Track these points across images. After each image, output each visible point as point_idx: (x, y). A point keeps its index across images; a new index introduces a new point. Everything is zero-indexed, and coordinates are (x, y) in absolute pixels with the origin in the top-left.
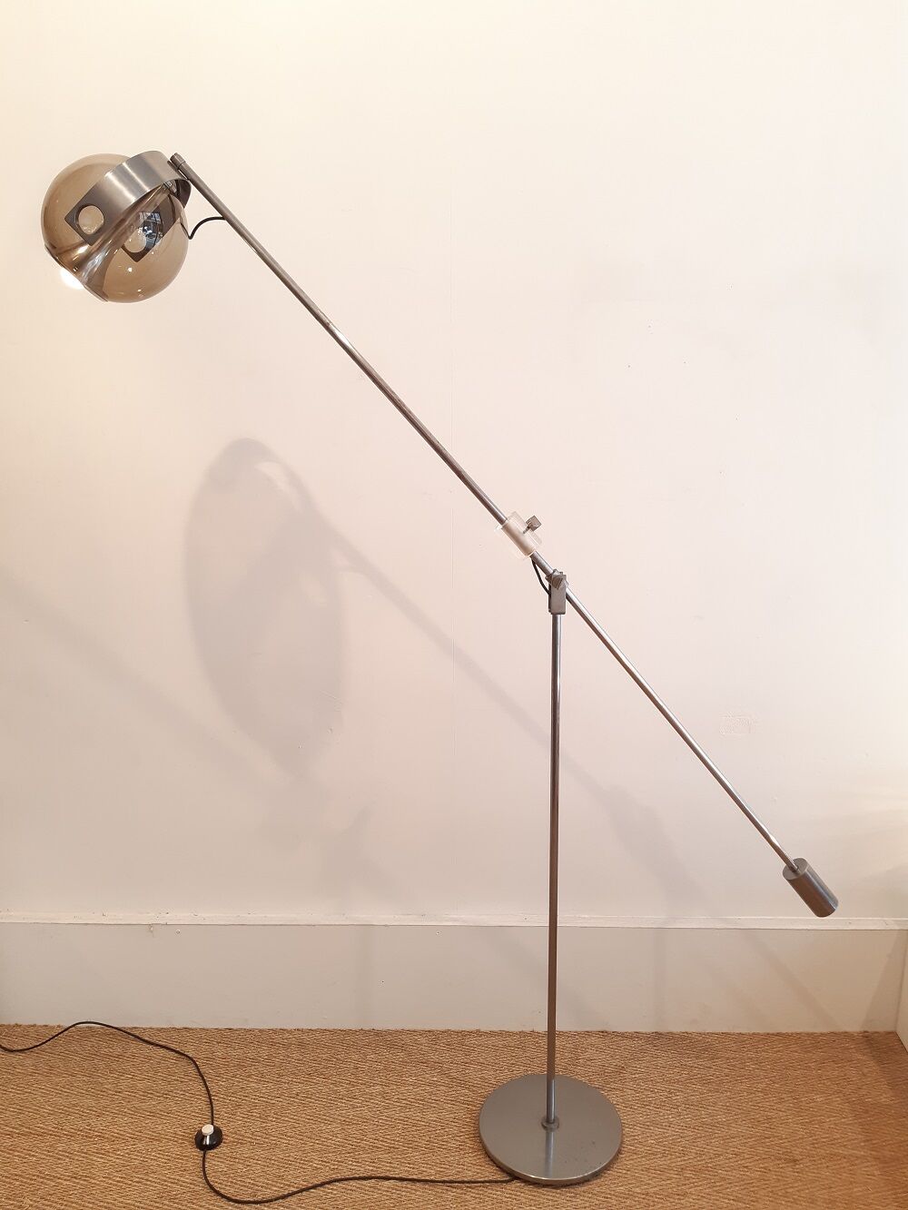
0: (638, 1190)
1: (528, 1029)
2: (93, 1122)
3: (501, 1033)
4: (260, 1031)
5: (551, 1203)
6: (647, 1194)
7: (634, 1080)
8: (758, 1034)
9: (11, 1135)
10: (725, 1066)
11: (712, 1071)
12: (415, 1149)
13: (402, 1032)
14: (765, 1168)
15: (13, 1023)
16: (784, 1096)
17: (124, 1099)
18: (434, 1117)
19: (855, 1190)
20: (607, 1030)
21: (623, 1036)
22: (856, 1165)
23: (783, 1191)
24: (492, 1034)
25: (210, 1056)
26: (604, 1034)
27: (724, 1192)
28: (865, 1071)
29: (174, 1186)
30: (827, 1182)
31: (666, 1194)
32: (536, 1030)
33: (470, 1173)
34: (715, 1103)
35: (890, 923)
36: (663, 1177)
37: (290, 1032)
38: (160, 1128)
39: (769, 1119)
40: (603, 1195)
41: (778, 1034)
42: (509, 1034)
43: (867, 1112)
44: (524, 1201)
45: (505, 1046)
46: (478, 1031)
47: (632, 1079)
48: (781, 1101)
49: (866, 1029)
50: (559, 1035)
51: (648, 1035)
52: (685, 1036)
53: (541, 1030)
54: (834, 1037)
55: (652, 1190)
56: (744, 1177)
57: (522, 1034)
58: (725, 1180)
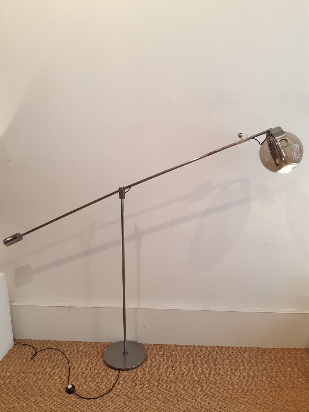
1: (192, 345)
2: (50, 370)
3: (183, 346)
4: (104, 343)
5: (200, 399)
6: (232, 397)
7: (228, 362)
8: (270, 348)
9: (24, 373)
10: (258, 358)
11: (254, 360)
12: (155, 381)
13: (151, 344)
14: (271, 390)
15: (24, 339)
18: (161, 371)
19: (302, 398)
20: (219, 346)
21: (224, 348)
22: (302, 390)
23: (277, 398)
24: (180, 346)
26: (218, 347)
27: (257, 397)
28: (306, 361)
30: (292, 395)
33: (173, 389)
34: (255, 370)
36: (237, 392)
39: (273, 375)
41: (276, 349)
42: (186, 346)
44: (191, 398)
45: (185, 350)
46: (176, 345)
48: (277, 369)
49: (306, 348)
50: (203, 347)
51: (232, 348)
52: (245, 348)
53: (197, 345)
54: (295, 350)
55: (233, 396)
56: (264, 393)
57: (190, 346)
58: (258, 393)
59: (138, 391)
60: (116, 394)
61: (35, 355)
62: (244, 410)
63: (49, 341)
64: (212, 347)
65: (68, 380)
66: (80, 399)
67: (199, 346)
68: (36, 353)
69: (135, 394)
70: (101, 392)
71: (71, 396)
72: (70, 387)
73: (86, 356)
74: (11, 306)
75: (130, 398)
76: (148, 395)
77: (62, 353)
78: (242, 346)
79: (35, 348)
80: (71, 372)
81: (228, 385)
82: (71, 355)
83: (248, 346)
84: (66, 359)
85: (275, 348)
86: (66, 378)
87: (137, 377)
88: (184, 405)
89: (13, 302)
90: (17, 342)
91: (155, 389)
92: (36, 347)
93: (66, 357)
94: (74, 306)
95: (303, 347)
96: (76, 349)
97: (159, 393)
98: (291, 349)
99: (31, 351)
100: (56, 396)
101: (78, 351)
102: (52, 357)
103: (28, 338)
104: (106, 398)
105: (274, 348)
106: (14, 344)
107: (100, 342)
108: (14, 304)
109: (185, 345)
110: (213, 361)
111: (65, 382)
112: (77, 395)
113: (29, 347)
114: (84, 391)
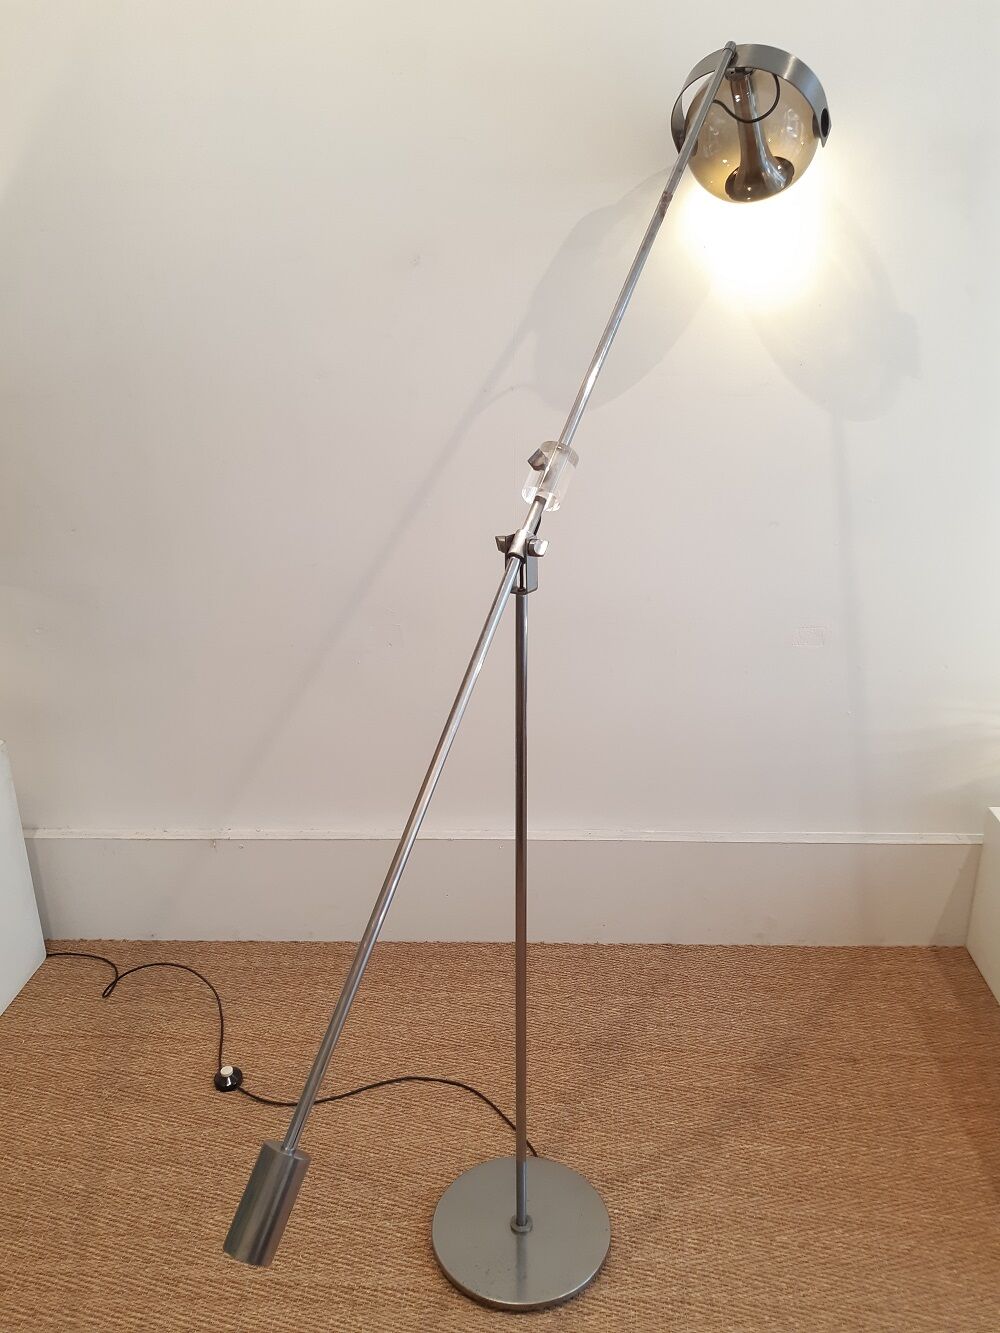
1: (591, 942)
2: (164, 1025)
3: (565, 946)
4: (325, 944)
5: (612, 1095)
6: (707, 1088)
8: (824, 947)
13: (467, 944)
14: (825, 1066)
15: (77, 939)
20: (672, 943)
21: (688, 948)
22: (915, 1064)
23: (842, 1086)
24: (556, 946)
25: (277, 966)
26: (668, 947)
28: (932, 982)
30: (885, 1079)
31: (726, 1088)
32: (600, 942)
34: (778, 1009)
35: (964, 838)
36: (724, 1074)
41: (843, 948)
42: (574, 946)
43: (931, 1018)
44: (587, 1092)
45: (569, 957)
47: (695, 987)
48: (844, 1007)
49: (933, 944)
50: (623, 947)
51: (713, 948)
52: (750, 949)
53: (605, 942)
54: (901, 951)
56: (804, 1074)
57: (586, 946)
58: (784, 1076)
61: (113, 984)
62: (742, 1121)
63: (156, 942)
64: (652, 946)
65: (220, 1053)
66: (256, 1105)
67: (611, 946)
68: (118, 979)
71: (231, 1099)
72: (227, 1071)
73: (271, 982)
74: (29, 842)
77: (199, 976)
78: (742, 943)
79: (113, 965)
80: (228, 1030)
81: (696, 1055)
82: (224, 981)
83: (757, 942)
84: (210, 992)
85: (841, 946)
86: (213, 1046)
88: (567, 1114)
89: (35, 829)
90: (54, 950)
92: (115, 962)
93: (211, 987)
94: (227, 837)
95: (923, 942)
96: (242, 963)
98: (889, 948)
99: (102, 975)
100: (184, 1099)
101: (244, 969)
102: (168, 988)
103: (91, 936)
105: (836, 945)
106: (48, 956)
107: (313, 940)
108: (39, 834)
109: (571, 942)
110: (653, 988)
111: (211, 1058)
112: (247, 1093)
113: (94, 962)
114: (269, 1082)
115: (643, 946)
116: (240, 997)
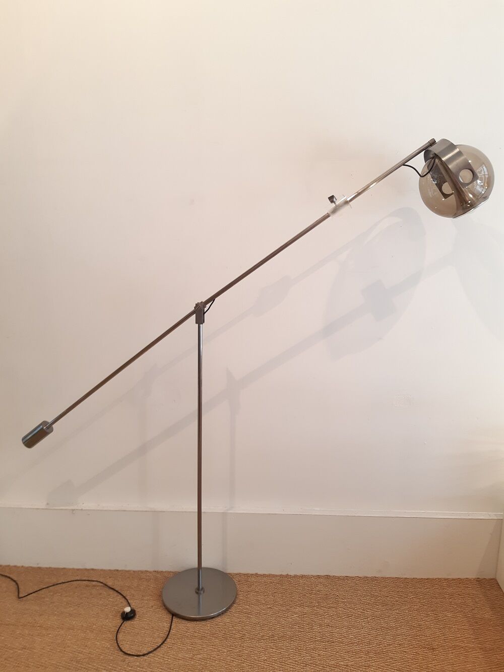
0: (342, 663)
1: (284, 573)
3: (269, 576)
4: (134, 571)
5: (291, 669)
6: (347, 666)
7: (343, 602)
8: (416, 578)
10: (396, 596)
11: (388, 599)
12: (216, 638)
14: (416, 652)
16: (429, 613)
17: (55, 606)
18: (228, 621)
19: (468, 666)
20: (329, 574)
21: (339, 578)
22: (469, 652)
23: (426, 666)
24: (264, 576)
26: (327, 577)
27: (391, 665)
28: (477, 600)
29: (80, 654)
30: (451, 661)
31: (358, 666)
32: (289, 574)
33: (247, 652)
34: (389, 616)
35: (493, 515)
36: (357, 657)
37: (150, 572)
38: (74, 623)
39: (420, 625)
40: (322, 665)
42: (275, 576)
43: (476, 623)
44: (276, 667)
45: (271, 583)
46: (257, 574)
48: (428, 615)
49: (478, 577)
50: (302, 577)
51: (353, 578)
52: (374, 579)
53: (292, 573)
54: (460, 581)
55: (350, 663)
56: (404, 657)
57: (281, 575)
58: (392, 658)
59: (187, 655)
60: (147, 661)
63: (40, 568)
64: (319, 577)
67: (295, 576)
69: (181, 662)
70: (122, 658)
73: (100, 594)
75: (172, 668)
76: (203, 663)
78: (369, 575)
79: (15, 581)
81: (342, 645)
83: (379, 575)
85: (426, 578)
87: (187, 632)
91: (215, 653)
92: (15, 579)
94: (80, 508)
95: (472, 576)
97: (222, 658)
98: (453, 579)
100: (42, 666)
104: (130, 668)
105: (423, 577)
107: (127, 569)
109: (272, 574)
114: (92, 656)
115: (313, 576)
116: (82, 603)
